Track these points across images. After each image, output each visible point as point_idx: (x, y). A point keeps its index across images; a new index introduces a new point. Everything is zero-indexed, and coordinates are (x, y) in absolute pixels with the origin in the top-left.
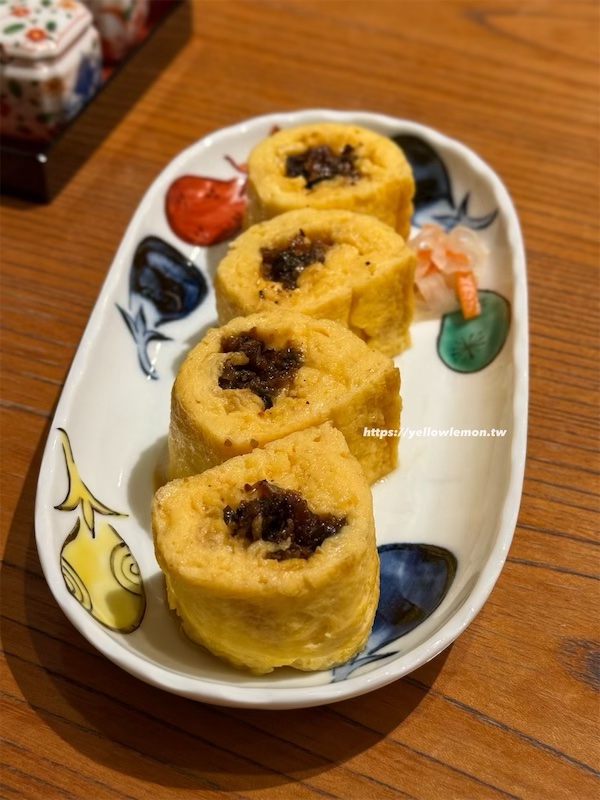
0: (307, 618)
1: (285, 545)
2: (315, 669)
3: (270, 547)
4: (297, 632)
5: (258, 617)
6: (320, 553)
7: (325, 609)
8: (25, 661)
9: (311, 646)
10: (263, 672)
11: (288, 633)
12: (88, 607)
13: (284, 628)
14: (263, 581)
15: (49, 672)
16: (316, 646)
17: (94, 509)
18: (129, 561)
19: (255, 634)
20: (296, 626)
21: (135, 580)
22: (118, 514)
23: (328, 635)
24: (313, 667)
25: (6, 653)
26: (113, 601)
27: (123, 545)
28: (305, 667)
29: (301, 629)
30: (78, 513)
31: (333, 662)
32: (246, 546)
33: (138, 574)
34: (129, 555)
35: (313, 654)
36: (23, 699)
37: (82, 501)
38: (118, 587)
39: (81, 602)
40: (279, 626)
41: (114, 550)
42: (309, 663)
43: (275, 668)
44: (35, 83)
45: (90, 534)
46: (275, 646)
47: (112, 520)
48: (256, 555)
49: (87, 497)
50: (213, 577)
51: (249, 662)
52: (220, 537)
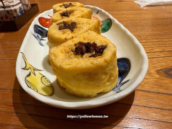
0: (106, 74)
1: (94, 53)
2: (108, 91)
3: (90, 54)
4: (104, 79)
5: (92, 76)
6: (104, 53)
7: (111, 70)
8: (22, 114)
9: (108, 83)
10: (94, 96)
11: (101, 80)
12: (36, 91)
13: (100, 79)
14: (92, 63)
15: (30, 115)
16: (109, 83)
17: (34, 70)
18: (46, 80)
19: (92, 83)
20: (104, 77)
21: (49, 83)
22: (41, 70)
23: (112, 78)
24: (108, 90)
25: (16, 113)
26: (44, 89)
27: (44, 76)
28: (106, 91)
29: (105, 78)
30: (30, 70)
31: (112, 88)
32: (82, 57)
33: (50, 82)
34: (46, 78)
35: (109, 86)
36: (23, 125)
37: (30, 68)
38: (45, 86)
39: (34, 90)
40: (99, 78)
41: (42, 78)
42: (107, 90)
43: (97, 94)
44: (11, 10)
45: (34, 75)
46: (98, 86)
47: (40, 72)
48: (86, 58)
49: (31, 67)
50: (75, 66)
51: (90, 94)
52: (73, 56)
